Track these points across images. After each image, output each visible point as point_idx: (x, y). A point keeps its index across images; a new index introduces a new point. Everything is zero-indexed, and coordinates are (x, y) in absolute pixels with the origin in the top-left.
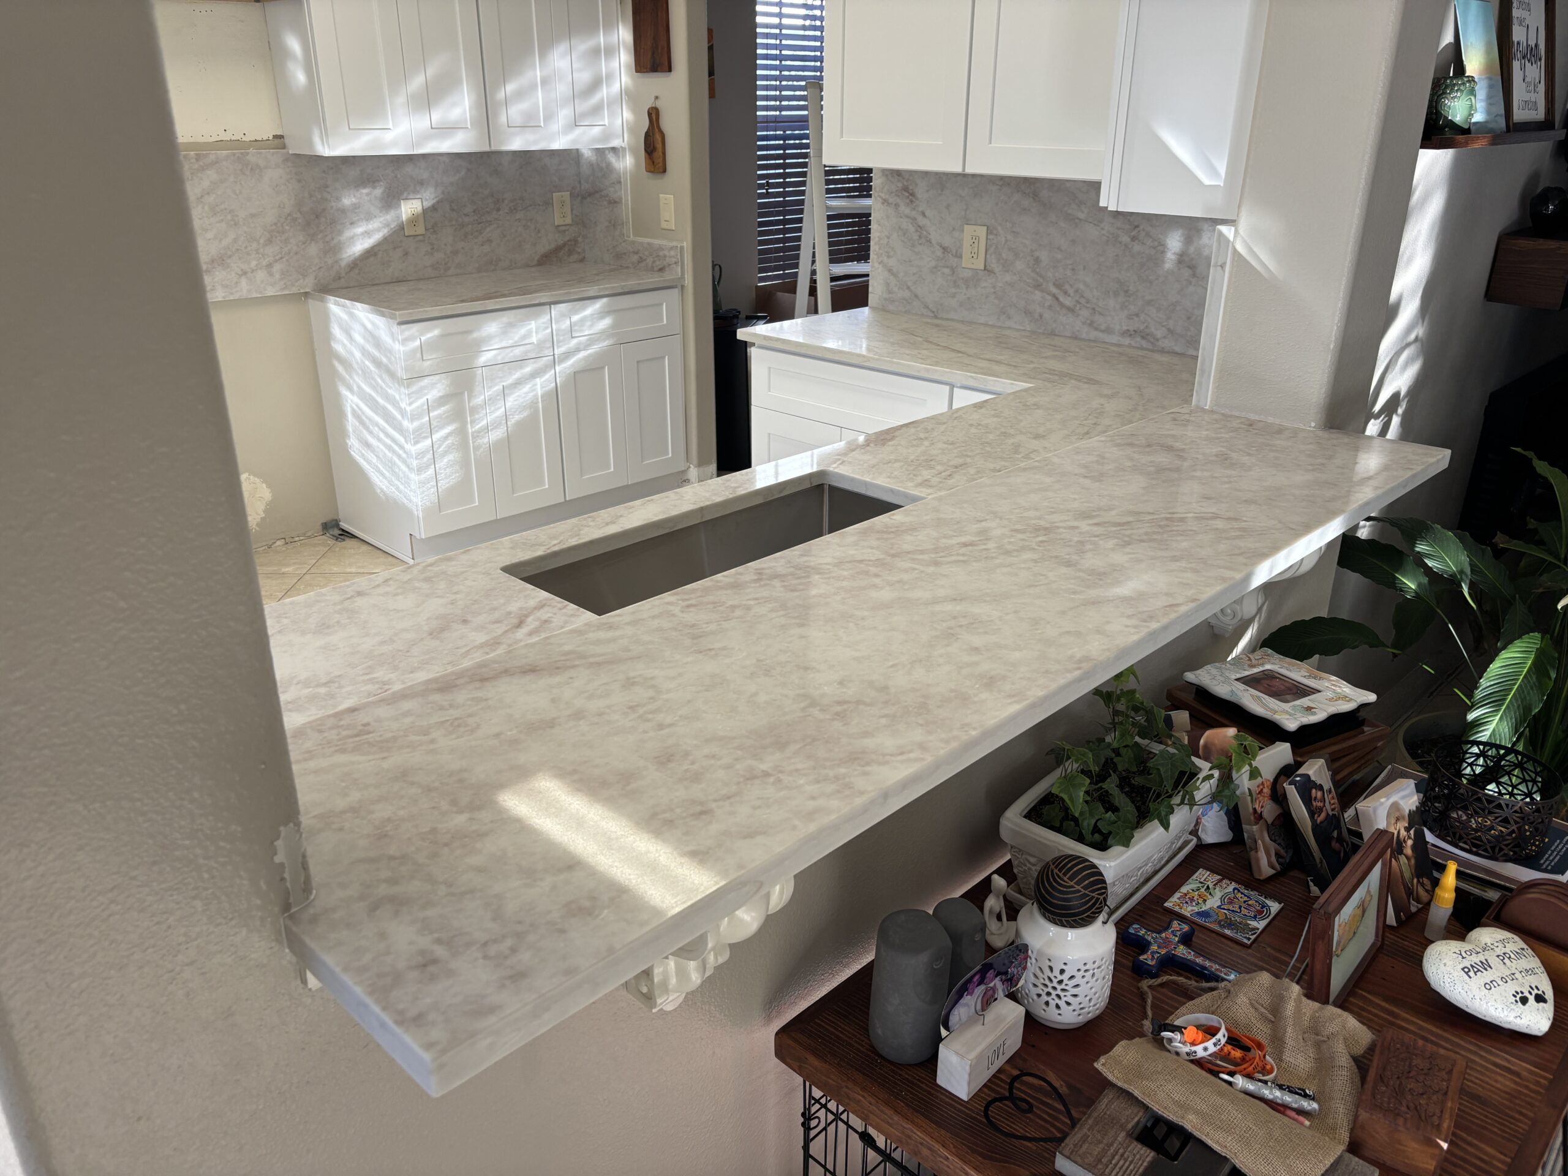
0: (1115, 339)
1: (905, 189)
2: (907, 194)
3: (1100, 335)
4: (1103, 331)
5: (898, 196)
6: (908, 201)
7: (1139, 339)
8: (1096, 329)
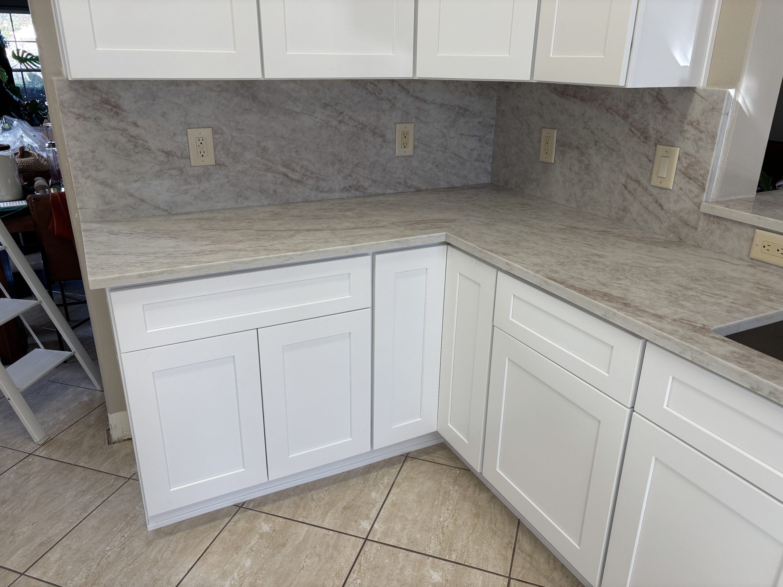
0: (337, 195)
1: (107, 102)
2: (109, 107)
3: (325, 195)
4: (326, 192)
5: (98, 110)
6: (112, 113)
7: (353, 192)
8: (322, 192)
